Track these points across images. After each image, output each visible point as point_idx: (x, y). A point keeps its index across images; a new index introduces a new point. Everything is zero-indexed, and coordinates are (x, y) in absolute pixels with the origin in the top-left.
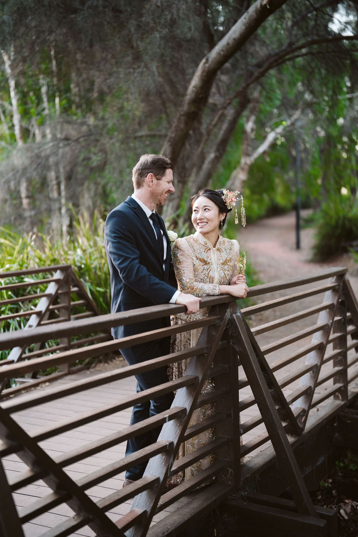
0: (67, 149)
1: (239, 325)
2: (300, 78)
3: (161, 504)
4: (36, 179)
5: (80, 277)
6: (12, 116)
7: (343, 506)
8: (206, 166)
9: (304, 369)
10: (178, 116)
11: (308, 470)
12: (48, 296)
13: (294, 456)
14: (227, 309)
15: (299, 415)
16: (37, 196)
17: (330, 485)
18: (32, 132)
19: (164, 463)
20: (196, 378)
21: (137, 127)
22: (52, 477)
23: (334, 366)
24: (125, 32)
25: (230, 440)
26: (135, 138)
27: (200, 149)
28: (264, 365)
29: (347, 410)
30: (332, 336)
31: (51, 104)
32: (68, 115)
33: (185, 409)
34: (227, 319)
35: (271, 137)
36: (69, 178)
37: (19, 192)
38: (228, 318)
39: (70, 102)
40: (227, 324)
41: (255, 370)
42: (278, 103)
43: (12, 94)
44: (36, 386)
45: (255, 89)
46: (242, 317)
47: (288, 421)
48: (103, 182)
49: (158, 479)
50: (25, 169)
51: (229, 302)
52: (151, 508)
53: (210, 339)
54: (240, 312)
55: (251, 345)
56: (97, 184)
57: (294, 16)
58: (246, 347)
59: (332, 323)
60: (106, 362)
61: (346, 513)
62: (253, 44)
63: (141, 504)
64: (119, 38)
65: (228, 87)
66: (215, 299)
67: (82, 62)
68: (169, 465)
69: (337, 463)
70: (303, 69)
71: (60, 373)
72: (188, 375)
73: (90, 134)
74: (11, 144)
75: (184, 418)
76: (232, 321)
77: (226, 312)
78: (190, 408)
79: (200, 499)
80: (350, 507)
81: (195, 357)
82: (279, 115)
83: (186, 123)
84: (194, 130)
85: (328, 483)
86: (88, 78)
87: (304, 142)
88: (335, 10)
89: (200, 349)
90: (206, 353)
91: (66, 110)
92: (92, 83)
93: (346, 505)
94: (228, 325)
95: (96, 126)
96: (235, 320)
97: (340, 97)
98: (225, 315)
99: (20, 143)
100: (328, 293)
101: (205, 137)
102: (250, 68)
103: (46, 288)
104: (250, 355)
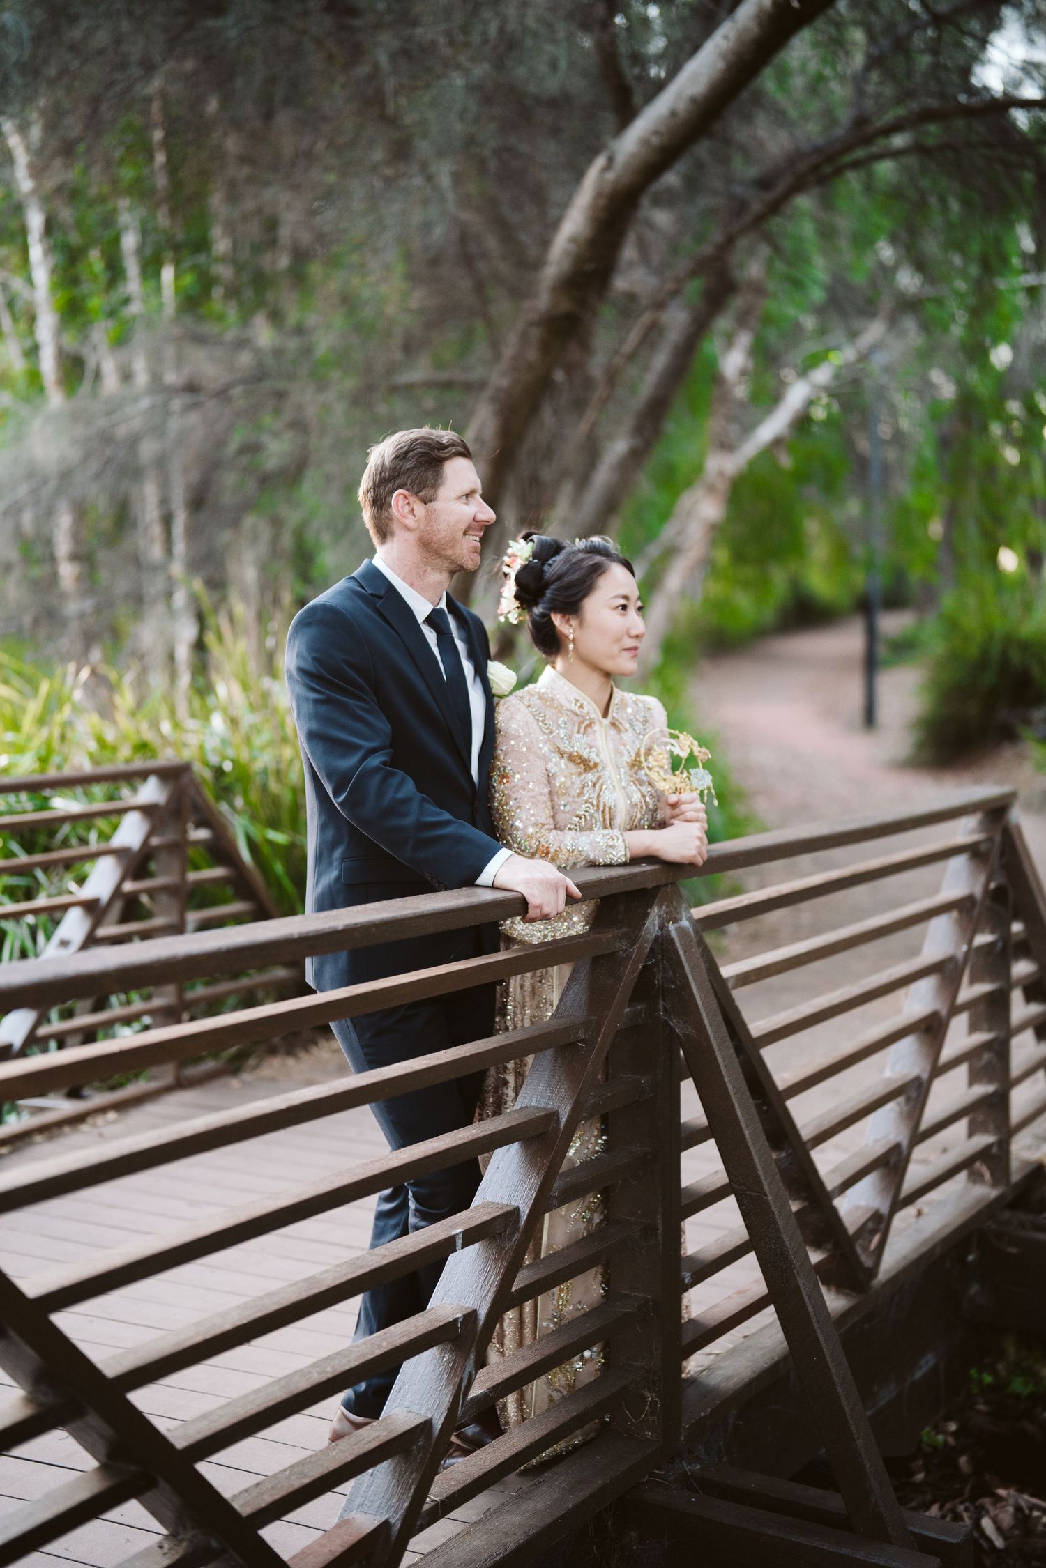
0: (193, 418)
1: (685, 956)
2: (886, 223)
3: (435, 1500)
4: (101, 505)
5: (218, 798)
6: (32, 319)
7: (990, 1508)
8: (603, 476)
9: (880, 1091)
10: (520, 325)
11: (886, 1395)
12: (121, 853)
13: (845, 1358)
14: (651, 906)
15: (862, 1229)
16: (102, 555)
17: (951, 1440)
18: (91, 364)
19: (445, 1376)
20: (552, 1116)
21: (398, 355)
22: (93, 1419)
23: (971, 1082)
24: (362, 70)
25: (651, 1304)
26: (394, 390)
27: (583, 427)
28: (757, 1078)
29: (1007, 1215)
30: (967, 992)
31: (152, 283)
32: (201, 319)
33: (516, 1211)
34: (651, 937)
35: (796, 395)
36: (198, 502)
37: (49, 542)
38: (654, 935)
39: (206, 282)
40: (649, 953)
41: (732, 1093)
42: (818, 295)
43: (36, 252)
44: (76, 1120)
45: (751, 252)
46: (696, 932)
47: (829, 1246)
48: (293, 517)
49: (428, 1424)
50: (66, 476)
51: (658, 888)
52: (401, 1515)
53: (598, 996)
54: (690, 918)
55: (720, 1018)
56: (277, 523)
57: (872, 38)
58: (706, 1022)
59: (967, 954)
60: (290, 1052)
61: (999, 1529)
62: (748, 119)
63: (372, 1501)
64: (344, 86)
65: (674, 247)
66: (614, 878)
67: (244, 159)
68: (461, 1380)
69: (973, 1372)
70: (895, 194)
71: (153, 1085)
72: (526, 1107)
73: (259, 375)
74: (27, 400)
75: (510, 1239)
76: (663, 945)
77: (646, 915)
78: (530, 1206)
79: (557, 1483)
80: (1011, 1509)
81: (550, 1052)
82: (822, 331)
83: (545, 347)
84: (569, 369)
85: (946, 1433)
86: (259, 211)
87: (893, 410)
88: (993, 23)
89: (565, 1028)
90: (581, 1041)
91: (192, 302)
92: (272, 225)
93: (998, 1505)
94: (654, 957)
95: (278, 353)
96: (672, 940)
97: (1002, 284)
98: (644, 925)
99: (55, 399)
100: (959, 863)
101: (600, 391)
102: (738, 190)
103: (115, 828)
104: (716, 1050)
